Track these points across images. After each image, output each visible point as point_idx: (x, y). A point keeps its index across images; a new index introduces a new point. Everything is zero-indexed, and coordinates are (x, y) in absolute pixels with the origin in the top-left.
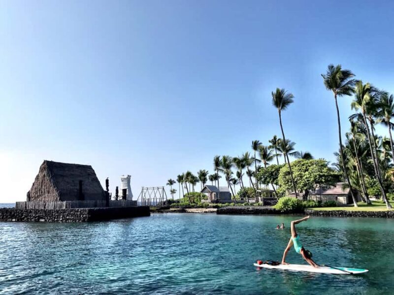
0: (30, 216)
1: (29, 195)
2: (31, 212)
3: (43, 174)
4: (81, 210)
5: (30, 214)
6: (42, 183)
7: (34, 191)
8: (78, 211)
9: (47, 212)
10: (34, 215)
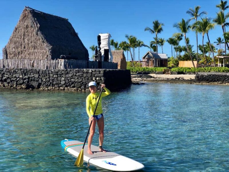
0: (15, 77)
1: (6, 50)
2: (15, 72)
3: (26, 24)
4: (92, 71)
5: (14, 76)
6: (24, 35)
7: (12, 45)
8: (87, 73)
9: (40, 73)
10: (21, 76)
